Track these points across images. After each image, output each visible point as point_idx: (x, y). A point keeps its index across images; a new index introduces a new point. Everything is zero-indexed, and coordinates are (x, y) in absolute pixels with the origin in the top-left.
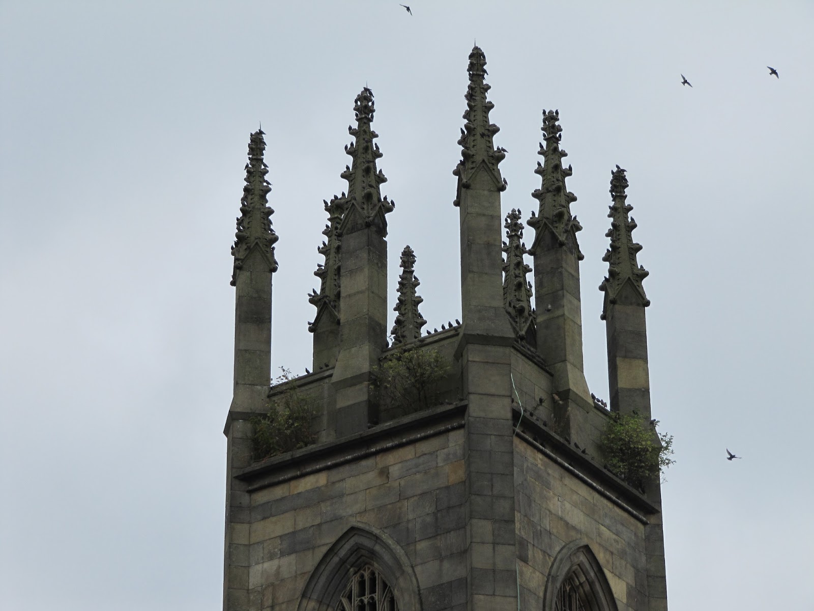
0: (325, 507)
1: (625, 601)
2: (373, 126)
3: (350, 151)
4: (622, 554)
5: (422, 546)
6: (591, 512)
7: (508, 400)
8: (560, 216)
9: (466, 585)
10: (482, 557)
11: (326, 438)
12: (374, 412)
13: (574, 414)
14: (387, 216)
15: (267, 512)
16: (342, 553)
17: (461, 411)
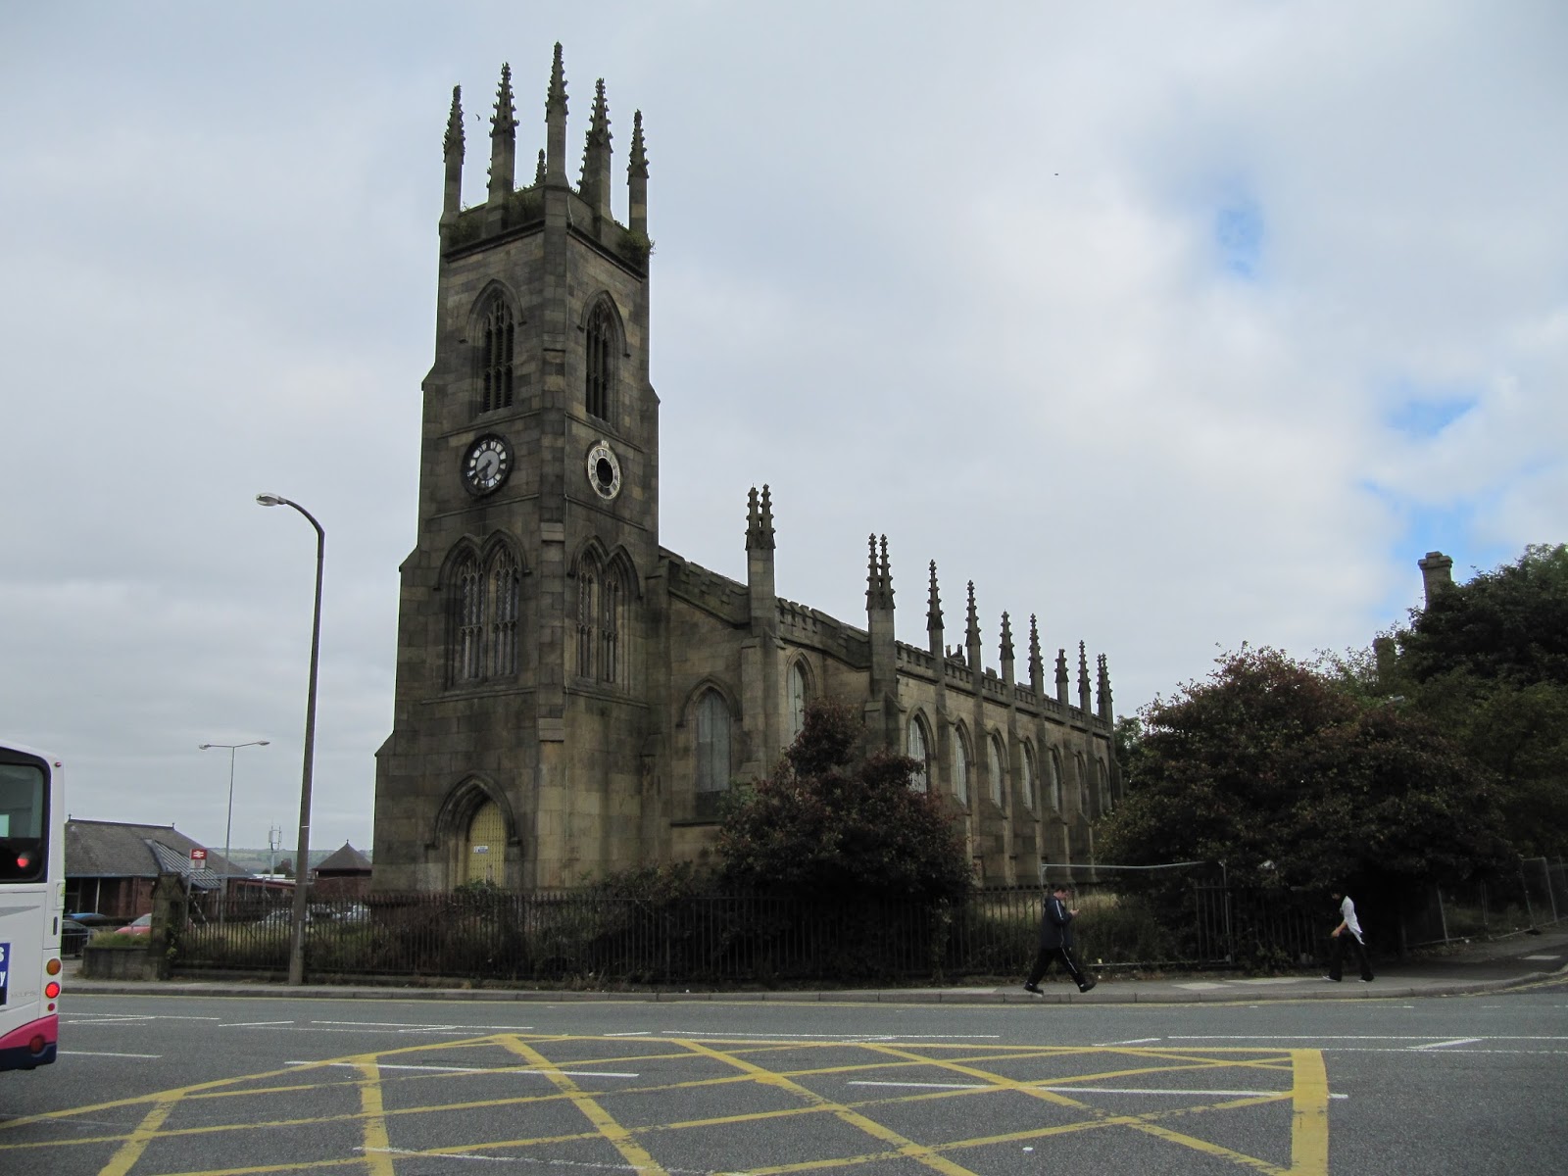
0: (482, 270)
1: (627, 317)
2: (510, 83)
3: (499, 95)
4: (627, 296)
5: (523, 288)
6: (612, 276)
7: (565, 218)
8: (601, 130)
9: (542, 306)
10: (549, 293)
11: (484, 236)
12: (505, 223)
13: (604, 229)
14: (516, 128)
15: (456, 272)
16: (488, 292)
17: (542, 223)
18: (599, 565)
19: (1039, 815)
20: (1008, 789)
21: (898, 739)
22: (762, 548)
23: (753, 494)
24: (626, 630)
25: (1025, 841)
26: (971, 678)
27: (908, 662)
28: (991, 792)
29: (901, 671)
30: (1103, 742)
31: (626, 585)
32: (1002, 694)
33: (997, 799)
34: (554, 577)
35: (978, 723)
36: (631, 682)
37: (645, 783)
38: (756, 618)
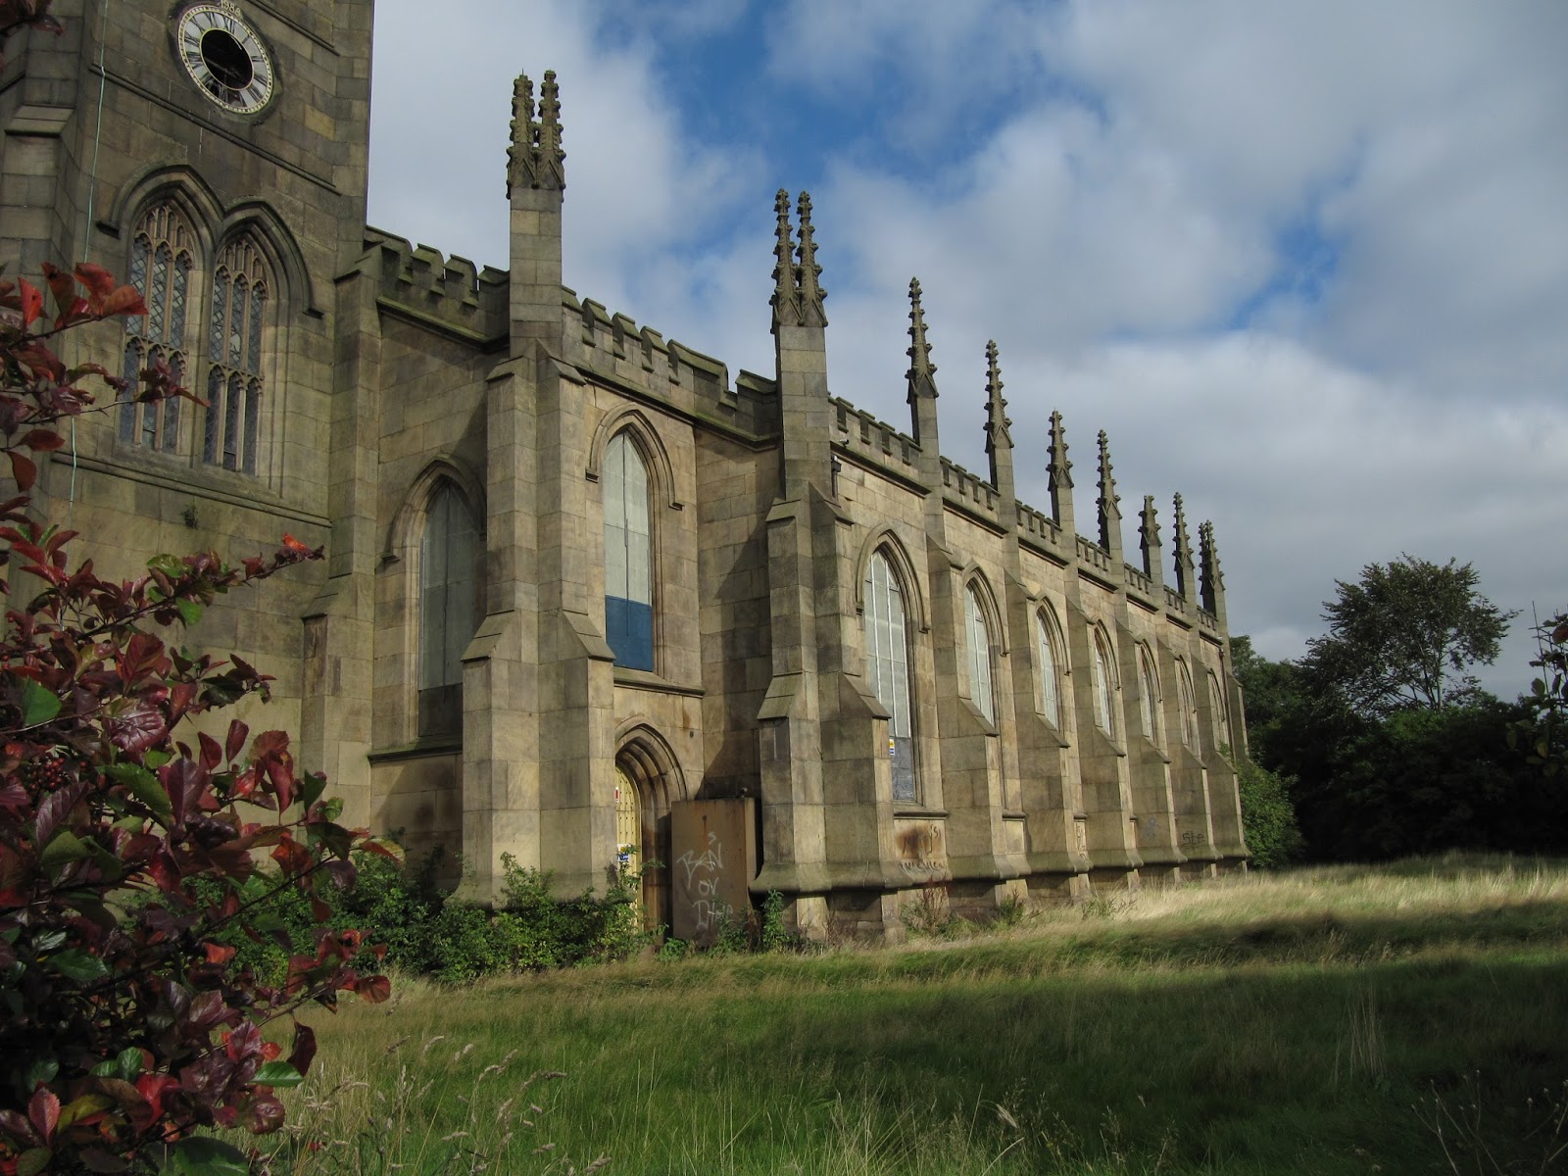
18: (204, 232)
19: (1124, 747)
20: (1070, 703)
21: (835, 574)
22: (535, 187)
23: (522, 86)
24: (280, 373)
25: (1102, 790)
26: (994, 503)
27: (864, 441)
28: (1037, 701)
29: (842, 450)
30: (1214, 648)
31: (283, 283)
32: (1054, 543)
33: (1050, 715)
34: (31, 206)
35: (1013, 584)
36: (286, 473)
37: (310, 673)
38: (519, 322)
